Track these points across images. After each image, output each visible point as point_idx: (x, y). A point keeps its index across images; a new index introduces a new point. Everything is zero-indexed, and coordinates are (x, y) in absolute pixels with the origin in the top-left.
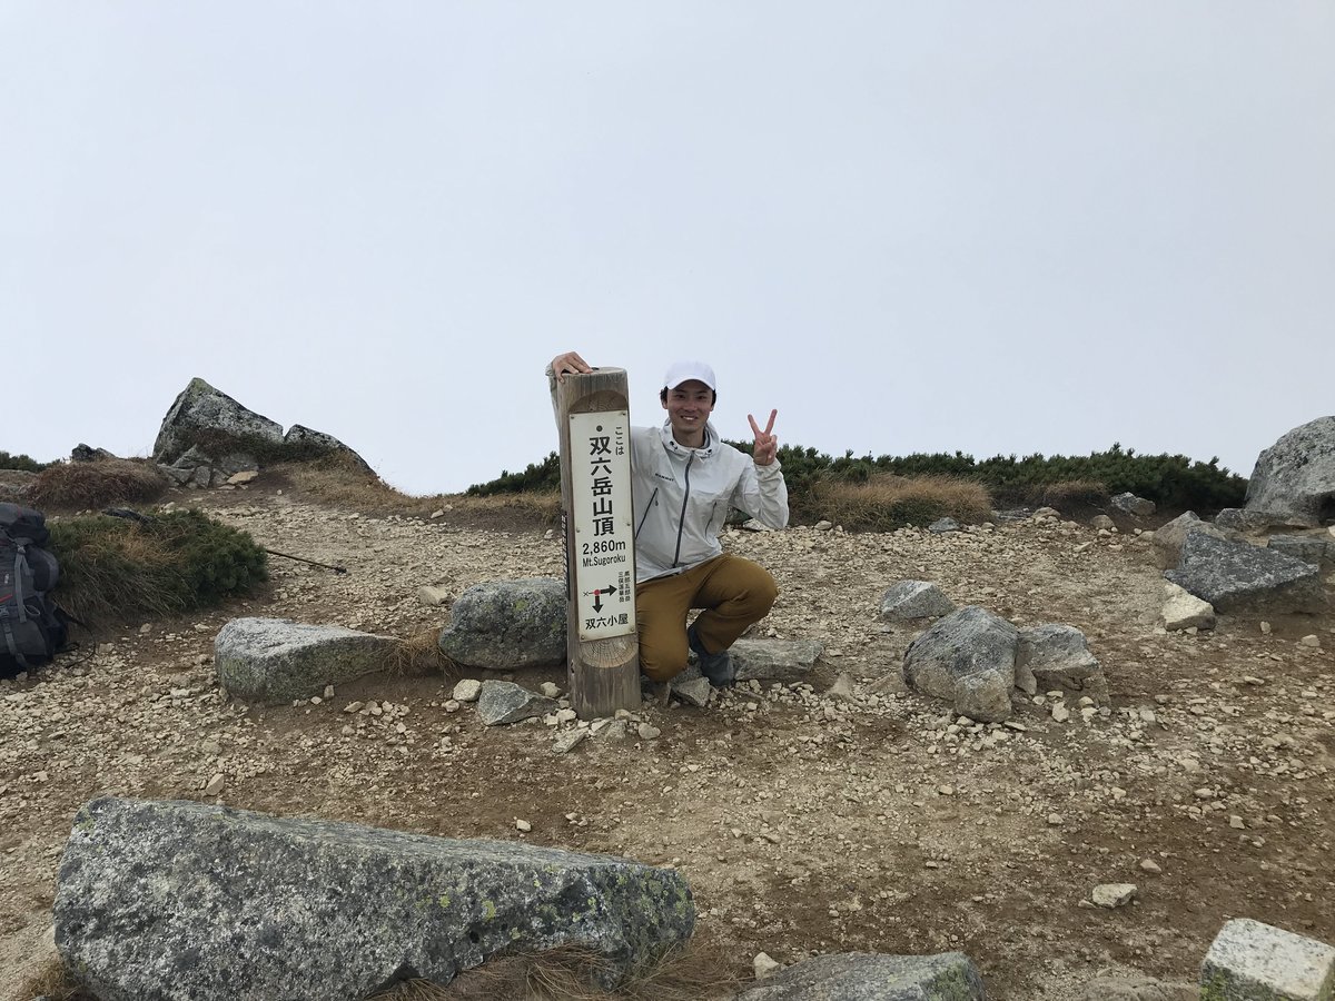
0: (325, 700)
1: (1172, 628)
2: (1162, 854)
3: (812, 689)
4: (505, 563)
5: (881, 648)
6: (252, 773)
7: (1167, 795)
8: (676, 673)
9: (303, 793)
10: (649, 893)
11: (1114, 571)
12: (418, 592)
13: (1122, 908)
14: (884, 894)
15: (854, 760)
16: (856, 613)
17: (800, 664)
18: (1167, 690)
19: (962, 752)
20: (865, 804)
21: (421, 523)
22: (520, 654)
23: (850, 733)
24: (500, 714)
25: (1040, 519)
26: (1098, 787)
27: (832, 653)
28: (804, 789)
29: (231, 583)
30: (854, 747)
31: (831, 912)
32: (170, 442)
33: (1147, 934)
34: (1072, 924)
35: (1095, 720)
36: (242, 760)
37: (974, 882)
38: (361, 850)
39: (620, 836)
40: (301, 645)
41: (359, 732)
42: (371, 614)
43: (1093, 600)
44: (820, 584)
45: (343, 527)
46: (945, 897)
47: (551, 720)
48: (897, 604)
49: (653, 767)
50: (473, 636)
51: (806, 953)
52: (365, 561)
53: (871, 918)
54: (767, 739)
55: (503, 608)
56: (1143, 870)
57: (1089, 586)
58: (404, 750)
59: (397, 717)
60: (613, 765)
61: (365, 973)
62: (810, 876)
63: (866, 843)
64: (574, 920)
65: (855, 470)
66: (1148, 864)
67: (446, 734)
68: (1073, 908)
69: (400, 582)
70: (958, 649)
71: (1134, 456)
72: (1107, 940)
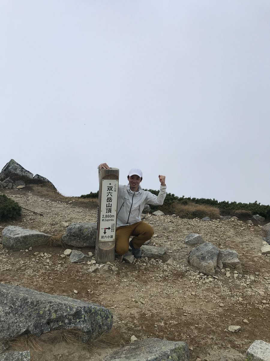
0: (29, 251)
1: (263, 254)
2: (250, 318)
3: (162, 261)
4: (86, 217)
5: (183, 251)
6: (5, 269)
7: (254, 301)
8: (125, 253)
9: (18, 276)
10: (101, 315)
11: (251, 236)
12: (61, 223)
13: (236, 332)
14: (171, 322)
15: (170, 282)
16: (178, 241)
17: (160, 254)
18: (259, 271)
19: (200, 283)
20: (170, 295)
21: (66, 204)
22: (84, 243)
23: (170, 275)
24: (75, 260)
25: (233, 219)
26: (235, 297)
27: (170, 251)
28: (154, 289)
29: (11, 216)
30: (170, 279)
31: (155, 325)
32: (3, 175)
33: (242, 341)
34: (222, 336)
35: (238, 278)
36: (3, 265)
37: (196, 321)
38: (20, 295)
39: (101, 297)
40: (24, 235)
41: (37, 260)
42: (47, 228)
43: (243, 244)
44: (170, 232)
45: (45, 203)
46: (188, 324)
47: (89, 263)
48: (189, 240)
49: (115, 279)
50: (71, 237)
51: (146, 337)
52: (49, 213)
53: (166, 328)
54: (147, 274)
55: (80, 230)
56: (244, 322)
57: (243, 240)
58: (48, 267)
59: (48, 257)
60: (104, 277)
61: (16, 331)
62: (151, 314)
63: (169, 307)
64: (77, 321)
65: (185, 201)
66: (245, 321)
67: (60, 264)
68: (222, 331)
69: (57, 220)
70: (202, 254)
71: (261, 205)
72: (230, 342)
